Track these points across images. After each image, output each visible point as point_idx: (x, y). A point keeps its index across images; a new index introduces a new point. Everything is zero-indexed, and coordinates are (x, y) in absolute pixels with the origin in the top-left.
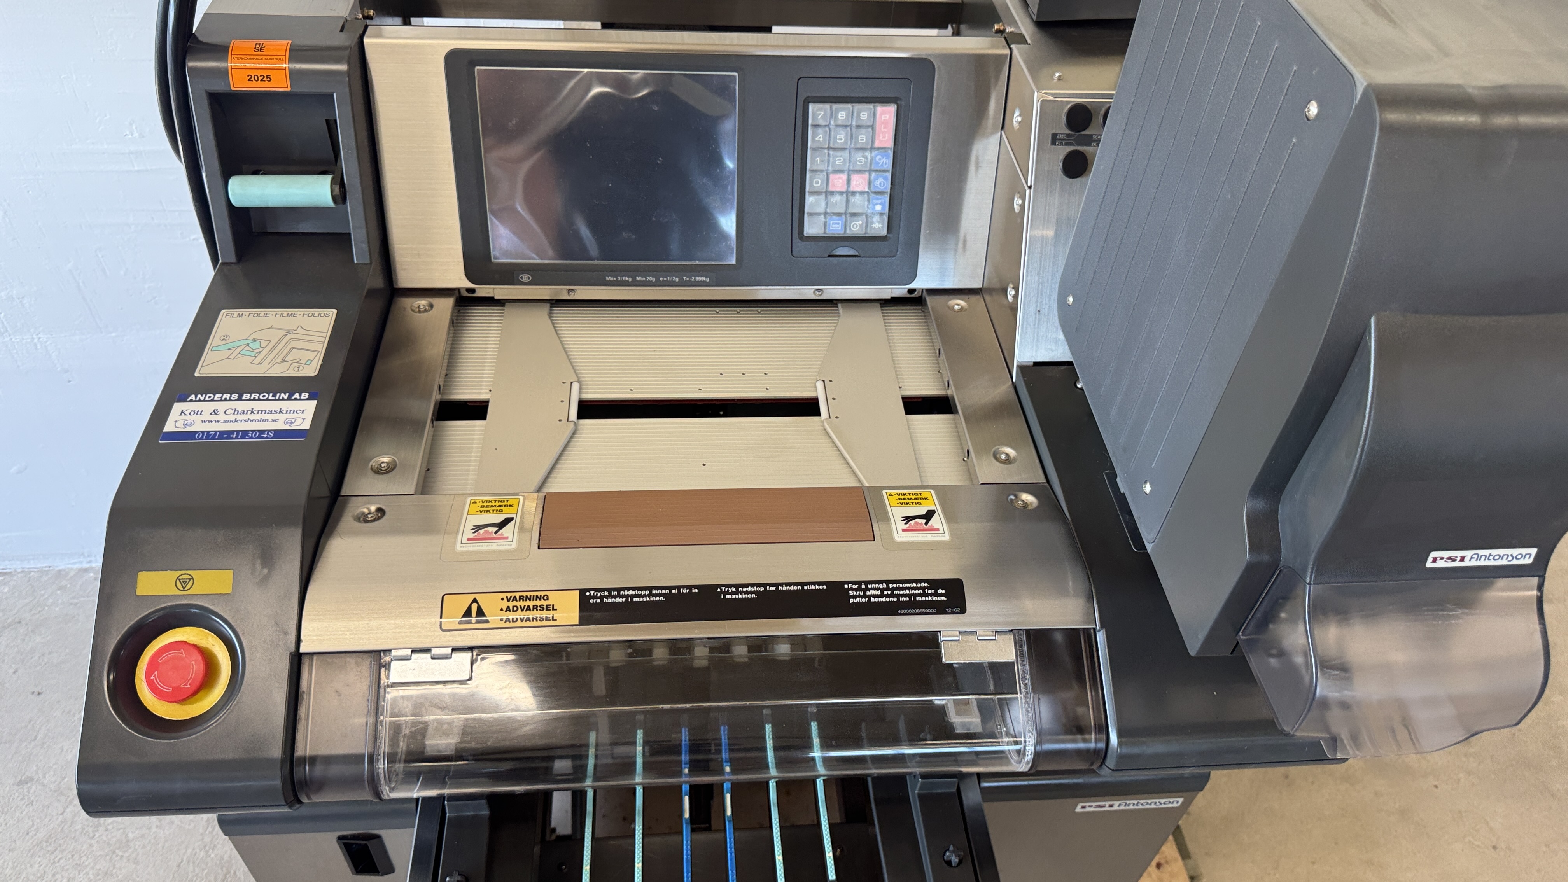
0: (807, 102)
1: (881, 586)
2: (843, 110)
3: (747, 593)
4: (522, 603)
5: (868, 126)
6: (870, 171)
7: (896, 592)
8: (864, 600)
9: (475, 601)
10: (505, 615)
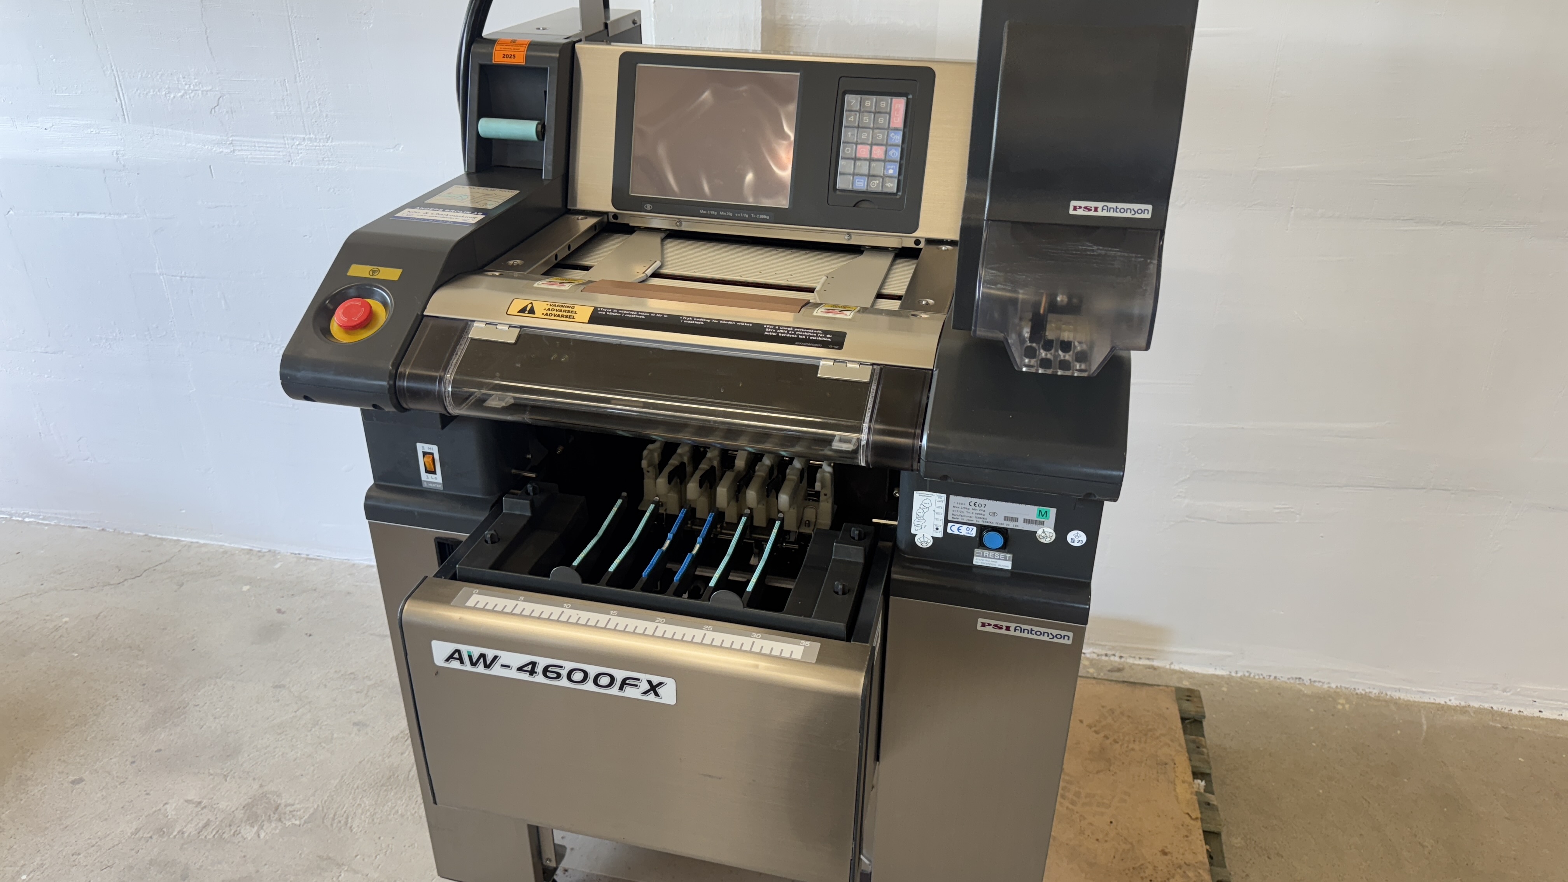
0: (845, 93)
1: (789, 329)
2: (868, 99)
3: (699, 321)
4: (558, 308)
5: (886, 113)
6: (886, 145)
7: (797, 333)
8: (774, 334)
9: (531, 303)
10: (545, 312)
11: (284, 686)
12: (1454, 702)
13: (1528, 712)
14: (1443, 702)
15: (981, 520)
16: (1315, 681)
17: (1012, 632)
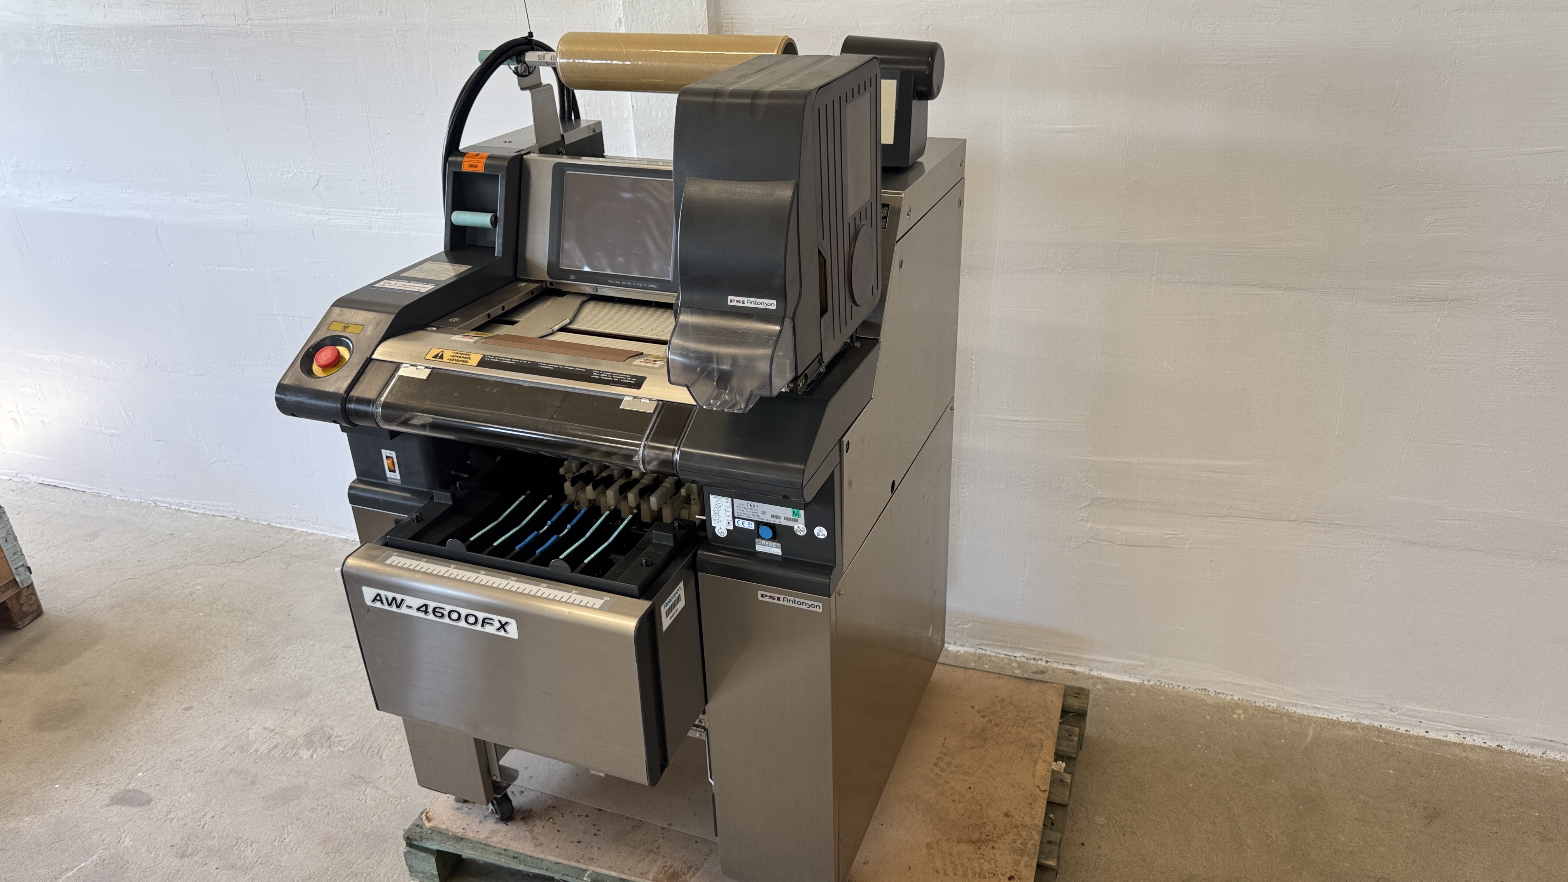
4: (459, 355)
7: (613, 377)
8: (598, 377)
9: (443, 351)
10: (450, 358)
12: (1346, 719)
13: (1414, 732)
14: (1335, 718)
15: (756, 517)
16: (1219, 693)
17: (781, 602)
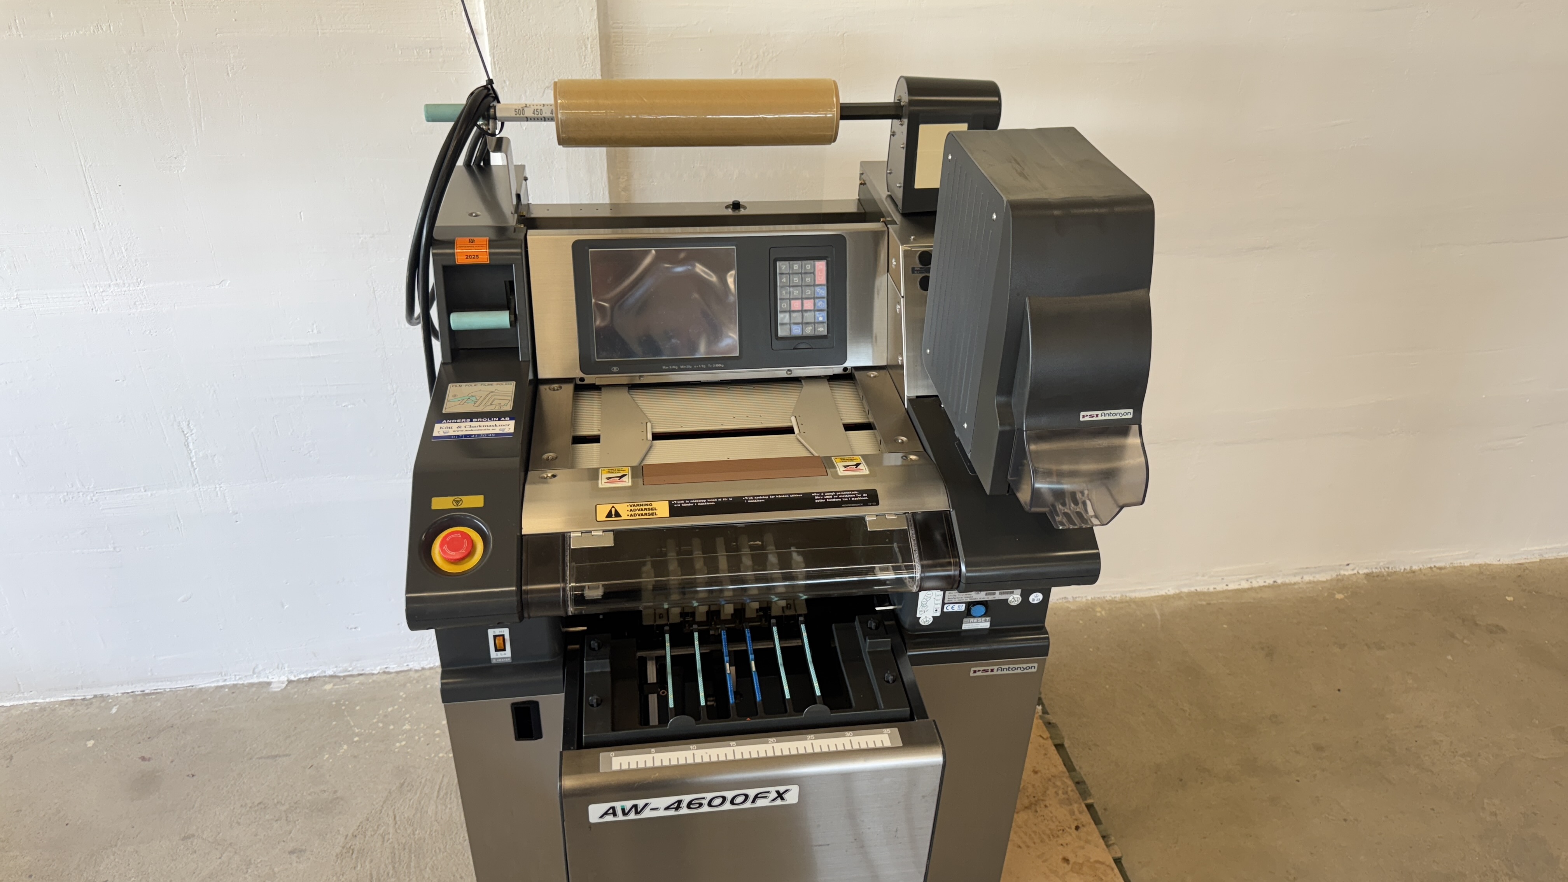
0: (775, 261)
1: (832, 494)
2: (796, 264)
3: (759, 499)
4: (638, 508)
5: (811, 273)
6: (814, 298)
7: (840, 496)
8: (823, 501)
9: (613, 507)
10: (630, 513)
11: (193, 836)
13: (1220, 588)
15: (969, 601)
17: (995, 672)
